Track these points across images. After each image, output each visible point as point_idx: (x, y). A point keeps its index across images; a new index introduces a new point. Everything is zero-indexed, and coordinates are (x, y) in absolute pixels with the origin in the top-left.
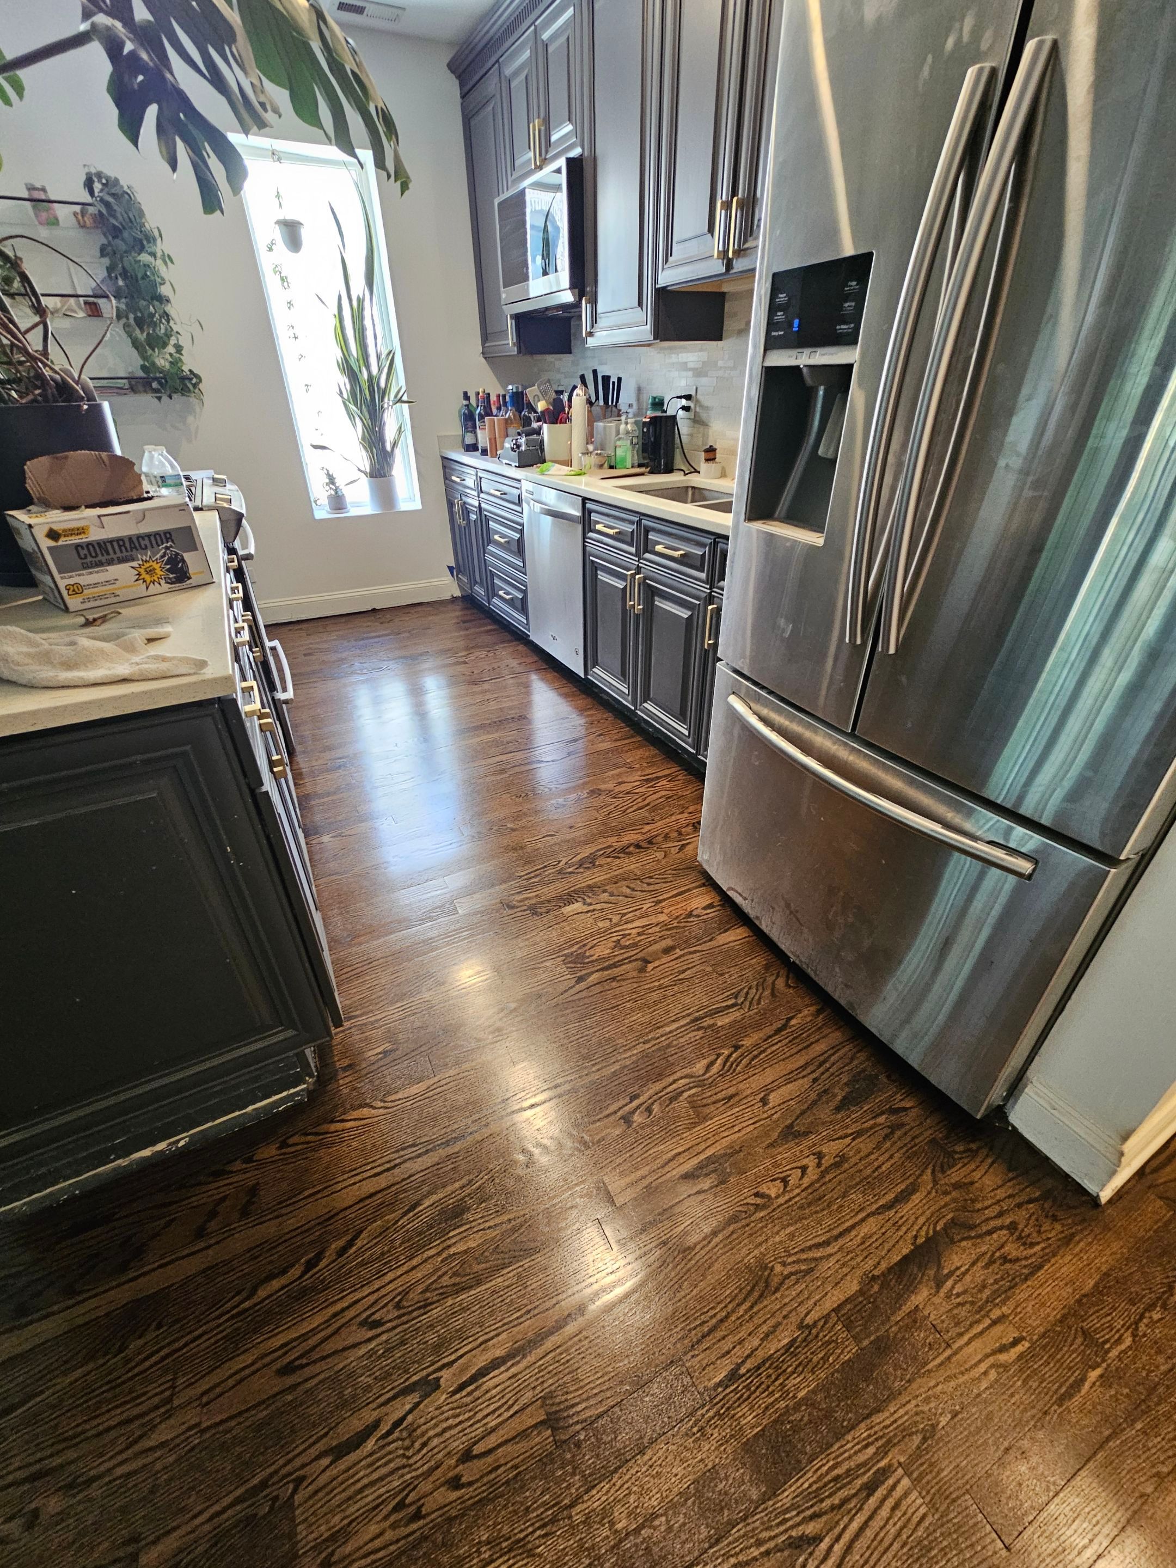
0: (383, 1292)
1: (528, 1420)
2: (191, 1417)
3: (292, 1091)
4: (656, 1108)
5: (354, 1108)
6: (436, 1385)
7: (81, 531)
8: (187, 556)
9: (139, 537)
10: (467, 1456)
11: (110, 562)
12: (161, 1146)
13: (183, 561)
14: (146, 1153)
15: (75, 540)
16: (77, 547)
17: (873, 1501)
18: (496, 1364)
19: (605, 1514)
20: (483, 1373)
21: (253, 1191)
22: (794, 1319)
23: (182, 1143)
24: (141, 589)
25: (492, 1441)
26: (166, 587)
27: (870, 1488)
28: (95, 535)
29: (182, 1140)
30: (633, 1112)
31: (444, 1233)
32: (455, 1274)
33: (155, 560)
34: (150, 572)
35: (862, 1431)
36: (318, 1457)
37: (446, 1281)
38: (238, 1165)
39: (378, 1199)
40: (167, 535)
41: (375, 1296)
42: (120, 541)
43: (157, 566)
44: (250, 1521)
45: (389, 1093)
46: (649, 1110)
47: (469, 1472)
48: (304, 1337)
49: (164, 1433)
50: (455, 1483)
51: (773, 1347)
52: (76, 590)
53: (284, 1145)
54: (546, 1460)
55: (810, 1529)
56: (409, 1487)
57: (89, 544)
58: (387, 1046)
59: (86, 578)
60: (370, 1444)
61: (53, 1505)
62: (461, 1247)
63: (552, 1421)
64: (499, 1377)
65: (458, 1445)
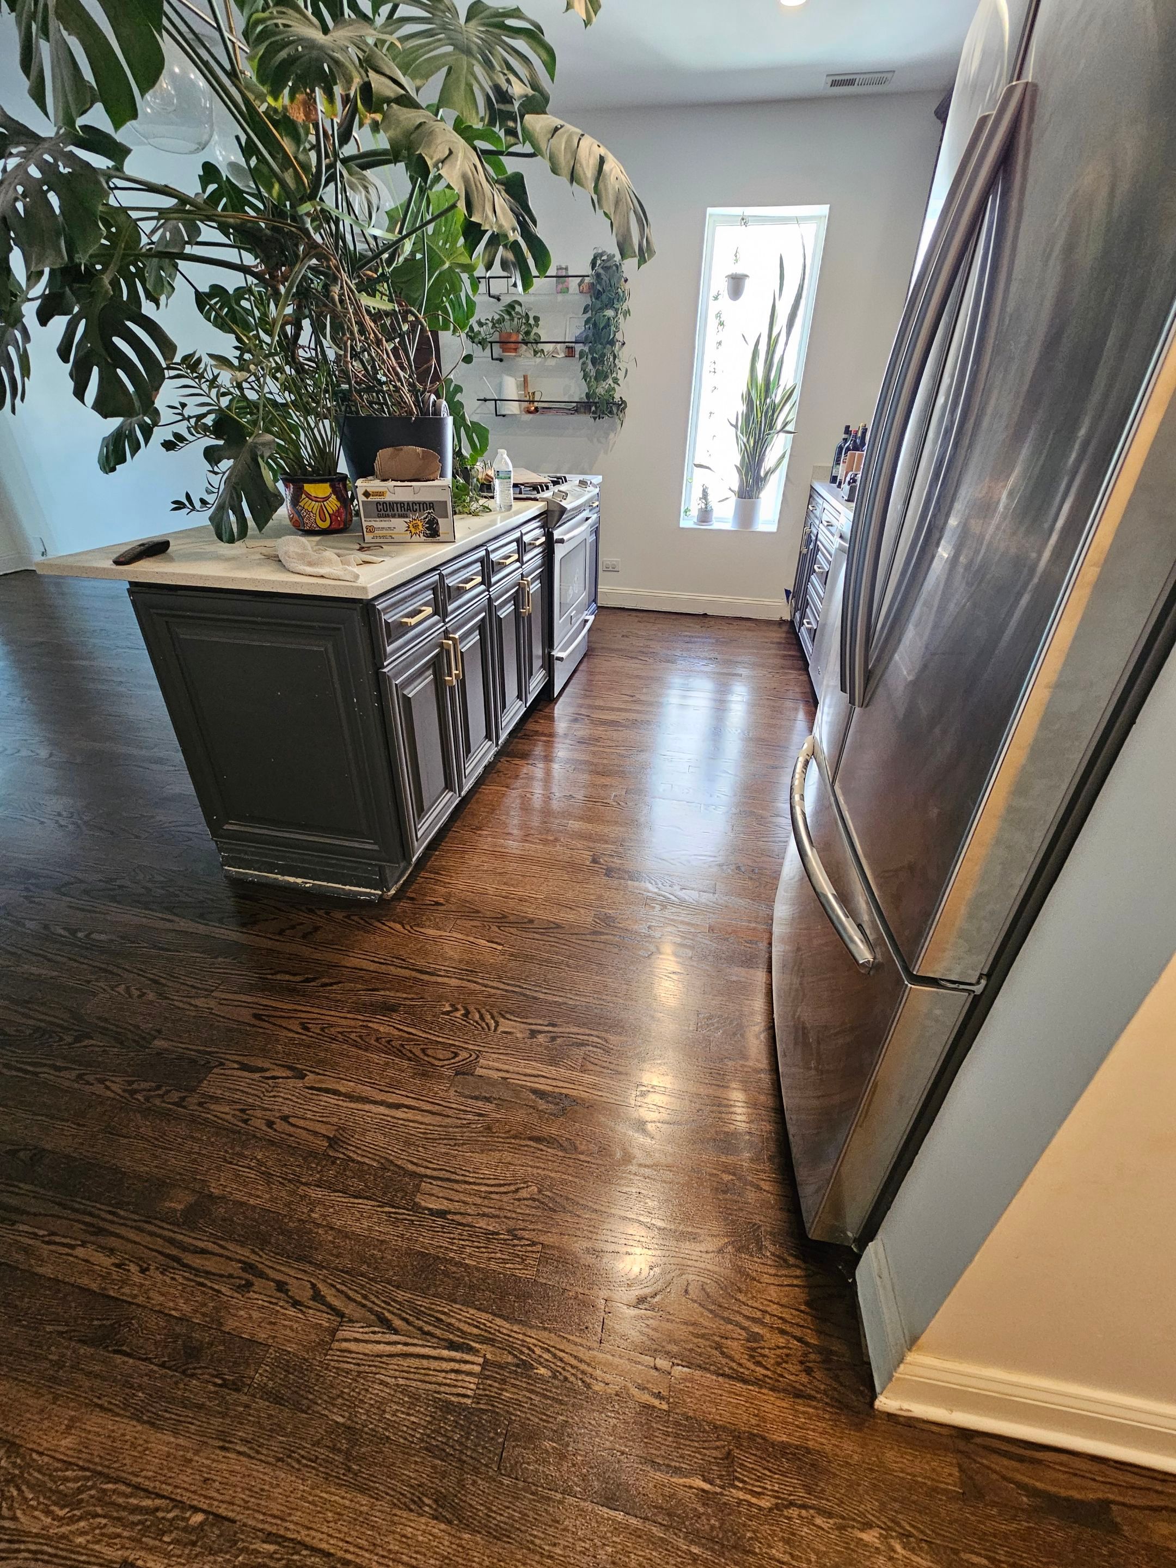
0: (323, 1017)
1: (322, 1129)
2: (212, 1004)
3: (373, 891)
4: (559, 1041)
5: (394, 921)
6: (303, 1077)
7: (381, 494)
8: (440, 520)
9: (414, 503)
10: (285, 1118)
11: (394, 516)
12: (299, 881)
13: (437, 523)
14: (292, 879)
15: (377, 499)
16: (378, 503)
17: (445, 1353)
18: (335, 1092)
19: (313, 1204)
20: (327, 1091)
21: (316, 929)
22: (511, 1223)
23: (307, 885)
24: (407, 537)
25: (301, 1123)
26: (423, 538)
27: (452, 1346)
28: (389, 498)
29: (309, 883)
30: (540, 1032)
31: (375, 1013)
32: (360, 1037)
33: (420, 519)
34: (416, 527)
35: (483, 1317)
36: (234, 1062)
37: (353, 1036)
38: (321, 912)
39: (362, 973)
40: (431, 505)
41: (319, 1016)
42: (402, 503)
43: (420, 524)
44: (193, 1061)
45: (418, 925)
46: (553, 1039)
47: (280, 1125)
48: (275, 1009)
49: (198, 1002)
50: (270, 1124)
51: (482, 1223)
52: (371, 530)
53: (348, 917)
54: (312, 1154)
55: (397, 1323)
56: (253, 1107)
57: (384, 503)
58: (441, 900)
59: (378, 523)
60: (256, 1076)
61: (151, 996)
62: (375, 1026)
63: (333, 1142)
64: (332, 1099)
65: (286, 1111)
